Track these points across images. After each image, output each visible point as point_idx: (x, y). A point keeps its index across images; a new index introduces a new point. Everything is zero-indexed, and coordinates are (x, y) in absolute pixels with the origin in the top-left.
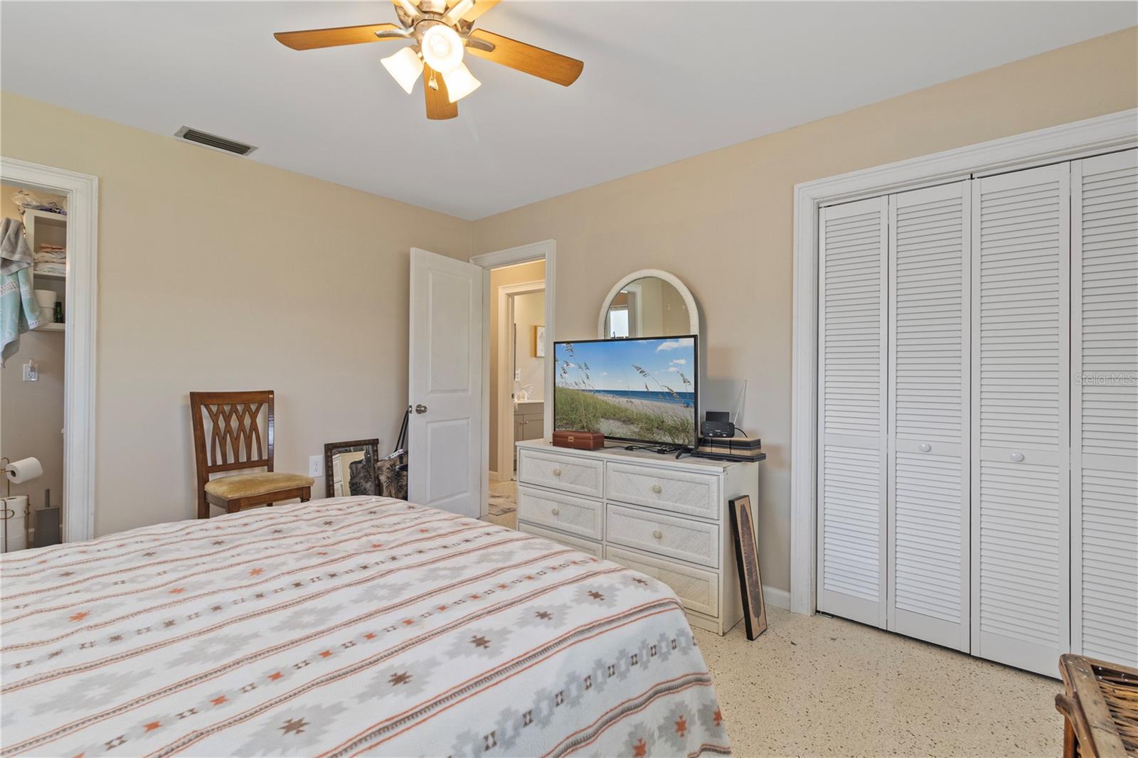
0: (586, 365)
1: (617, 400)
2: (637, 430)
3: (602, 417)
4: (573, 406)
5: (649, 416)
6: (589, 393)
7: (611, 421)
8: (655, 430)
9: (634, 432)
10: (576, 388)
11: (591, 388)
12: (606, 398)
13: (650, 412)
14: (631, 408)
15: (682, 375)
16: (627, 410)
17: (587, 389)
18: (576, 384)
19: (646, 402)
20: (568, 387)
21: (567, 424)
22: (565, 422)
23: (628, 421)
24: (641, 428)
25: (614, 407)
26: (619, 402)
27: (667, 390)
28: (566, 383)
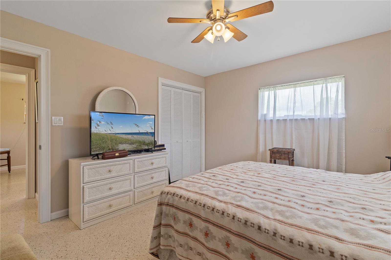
0: (111, 123)
1: (127, 136)
2: (135, 146)
3: (120, 144)
4: (103, 140)
5: (140, 141)
6: (113, 135)
7: (124, 145)
8: (142, 145)
9: (134, 147)
10: (106, 132)
11: (114, 133)
12: (122, 136)
13: (140, 140)
14: (133, 139)
15: (151, 127)
16: (131, 140)
17: (112, 132)
18: (106, 131)
19: (138, 136)
20: (100, 132)
21: (100, 149)
22: (98, 148)
23: (132, 143)
24: (137, 145)
25: (126, 139)
26: (128, 137)
27: (146, 132)
28: (99, 131)
